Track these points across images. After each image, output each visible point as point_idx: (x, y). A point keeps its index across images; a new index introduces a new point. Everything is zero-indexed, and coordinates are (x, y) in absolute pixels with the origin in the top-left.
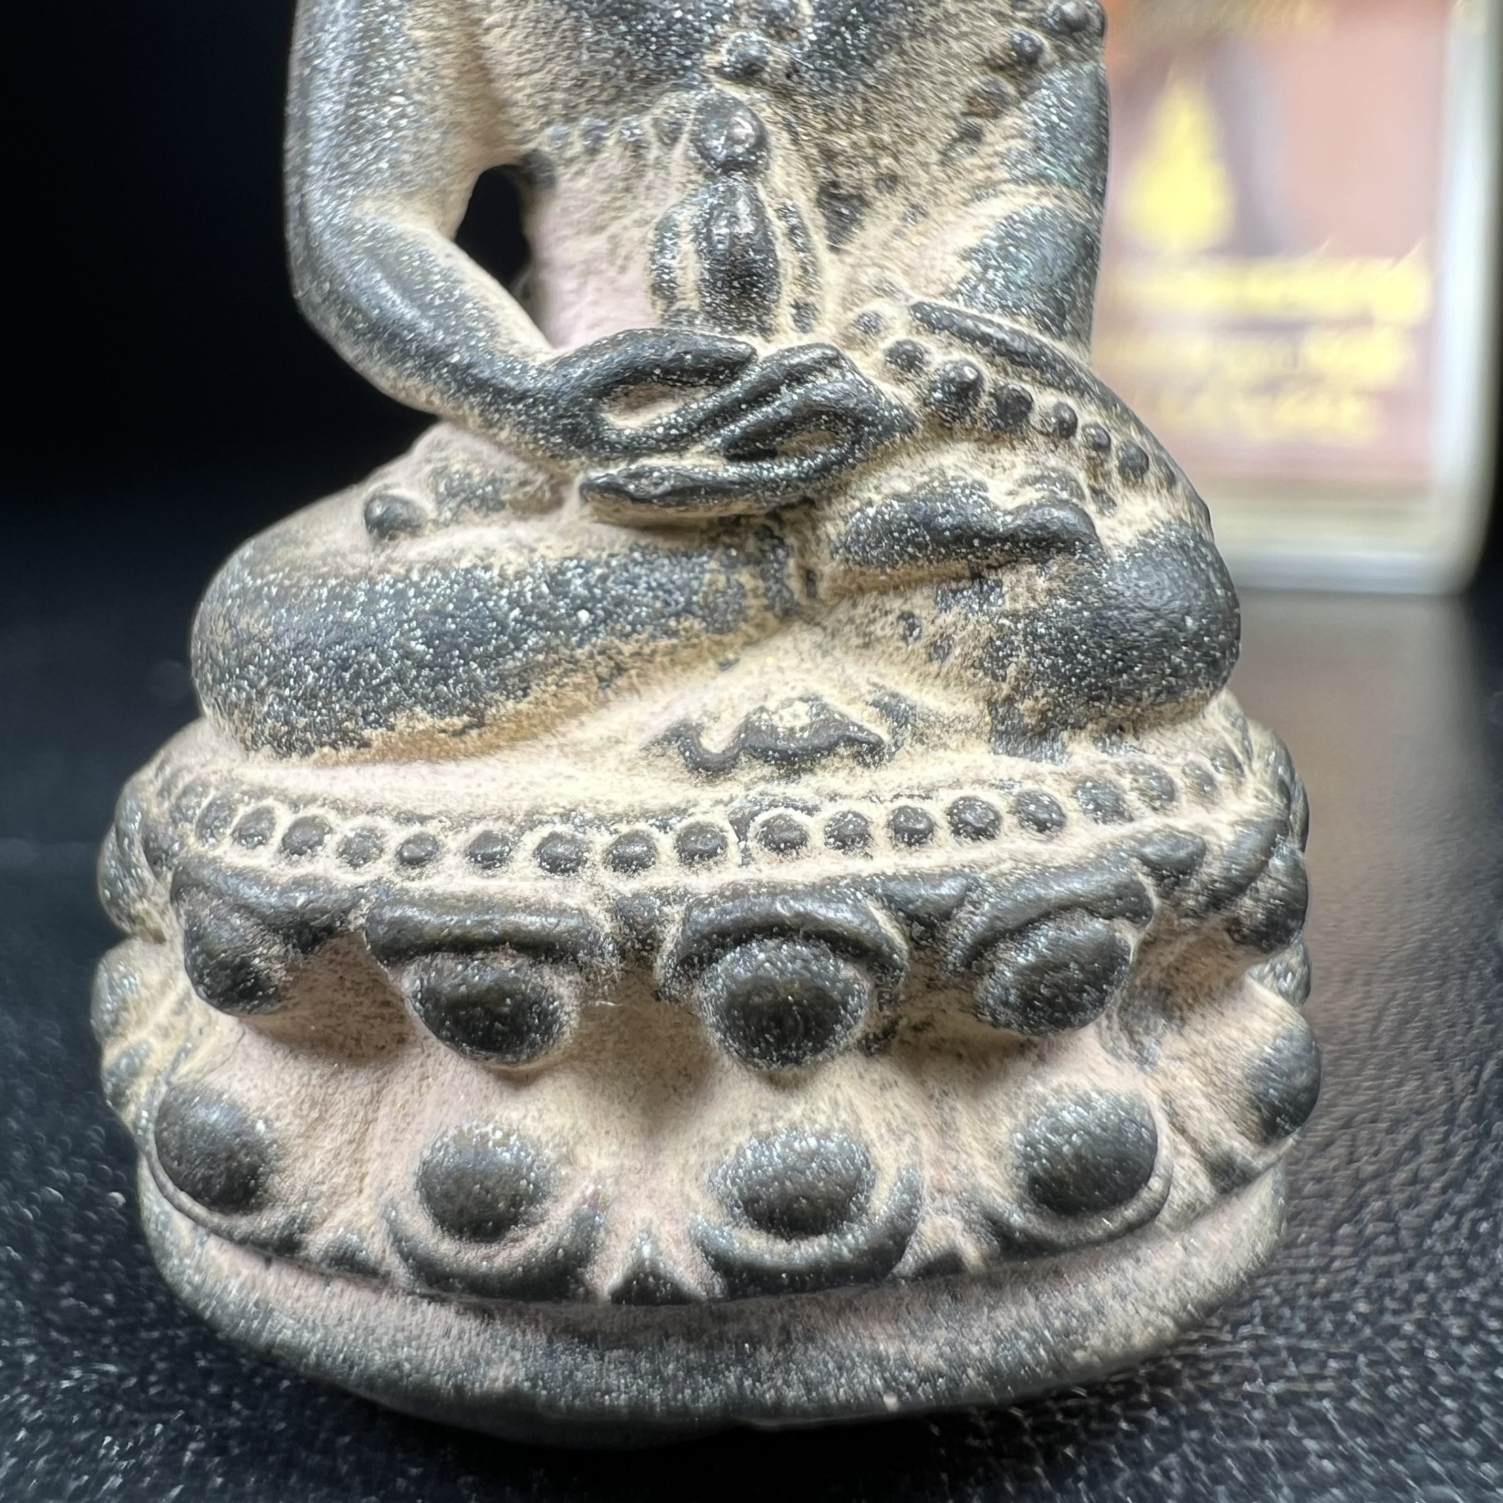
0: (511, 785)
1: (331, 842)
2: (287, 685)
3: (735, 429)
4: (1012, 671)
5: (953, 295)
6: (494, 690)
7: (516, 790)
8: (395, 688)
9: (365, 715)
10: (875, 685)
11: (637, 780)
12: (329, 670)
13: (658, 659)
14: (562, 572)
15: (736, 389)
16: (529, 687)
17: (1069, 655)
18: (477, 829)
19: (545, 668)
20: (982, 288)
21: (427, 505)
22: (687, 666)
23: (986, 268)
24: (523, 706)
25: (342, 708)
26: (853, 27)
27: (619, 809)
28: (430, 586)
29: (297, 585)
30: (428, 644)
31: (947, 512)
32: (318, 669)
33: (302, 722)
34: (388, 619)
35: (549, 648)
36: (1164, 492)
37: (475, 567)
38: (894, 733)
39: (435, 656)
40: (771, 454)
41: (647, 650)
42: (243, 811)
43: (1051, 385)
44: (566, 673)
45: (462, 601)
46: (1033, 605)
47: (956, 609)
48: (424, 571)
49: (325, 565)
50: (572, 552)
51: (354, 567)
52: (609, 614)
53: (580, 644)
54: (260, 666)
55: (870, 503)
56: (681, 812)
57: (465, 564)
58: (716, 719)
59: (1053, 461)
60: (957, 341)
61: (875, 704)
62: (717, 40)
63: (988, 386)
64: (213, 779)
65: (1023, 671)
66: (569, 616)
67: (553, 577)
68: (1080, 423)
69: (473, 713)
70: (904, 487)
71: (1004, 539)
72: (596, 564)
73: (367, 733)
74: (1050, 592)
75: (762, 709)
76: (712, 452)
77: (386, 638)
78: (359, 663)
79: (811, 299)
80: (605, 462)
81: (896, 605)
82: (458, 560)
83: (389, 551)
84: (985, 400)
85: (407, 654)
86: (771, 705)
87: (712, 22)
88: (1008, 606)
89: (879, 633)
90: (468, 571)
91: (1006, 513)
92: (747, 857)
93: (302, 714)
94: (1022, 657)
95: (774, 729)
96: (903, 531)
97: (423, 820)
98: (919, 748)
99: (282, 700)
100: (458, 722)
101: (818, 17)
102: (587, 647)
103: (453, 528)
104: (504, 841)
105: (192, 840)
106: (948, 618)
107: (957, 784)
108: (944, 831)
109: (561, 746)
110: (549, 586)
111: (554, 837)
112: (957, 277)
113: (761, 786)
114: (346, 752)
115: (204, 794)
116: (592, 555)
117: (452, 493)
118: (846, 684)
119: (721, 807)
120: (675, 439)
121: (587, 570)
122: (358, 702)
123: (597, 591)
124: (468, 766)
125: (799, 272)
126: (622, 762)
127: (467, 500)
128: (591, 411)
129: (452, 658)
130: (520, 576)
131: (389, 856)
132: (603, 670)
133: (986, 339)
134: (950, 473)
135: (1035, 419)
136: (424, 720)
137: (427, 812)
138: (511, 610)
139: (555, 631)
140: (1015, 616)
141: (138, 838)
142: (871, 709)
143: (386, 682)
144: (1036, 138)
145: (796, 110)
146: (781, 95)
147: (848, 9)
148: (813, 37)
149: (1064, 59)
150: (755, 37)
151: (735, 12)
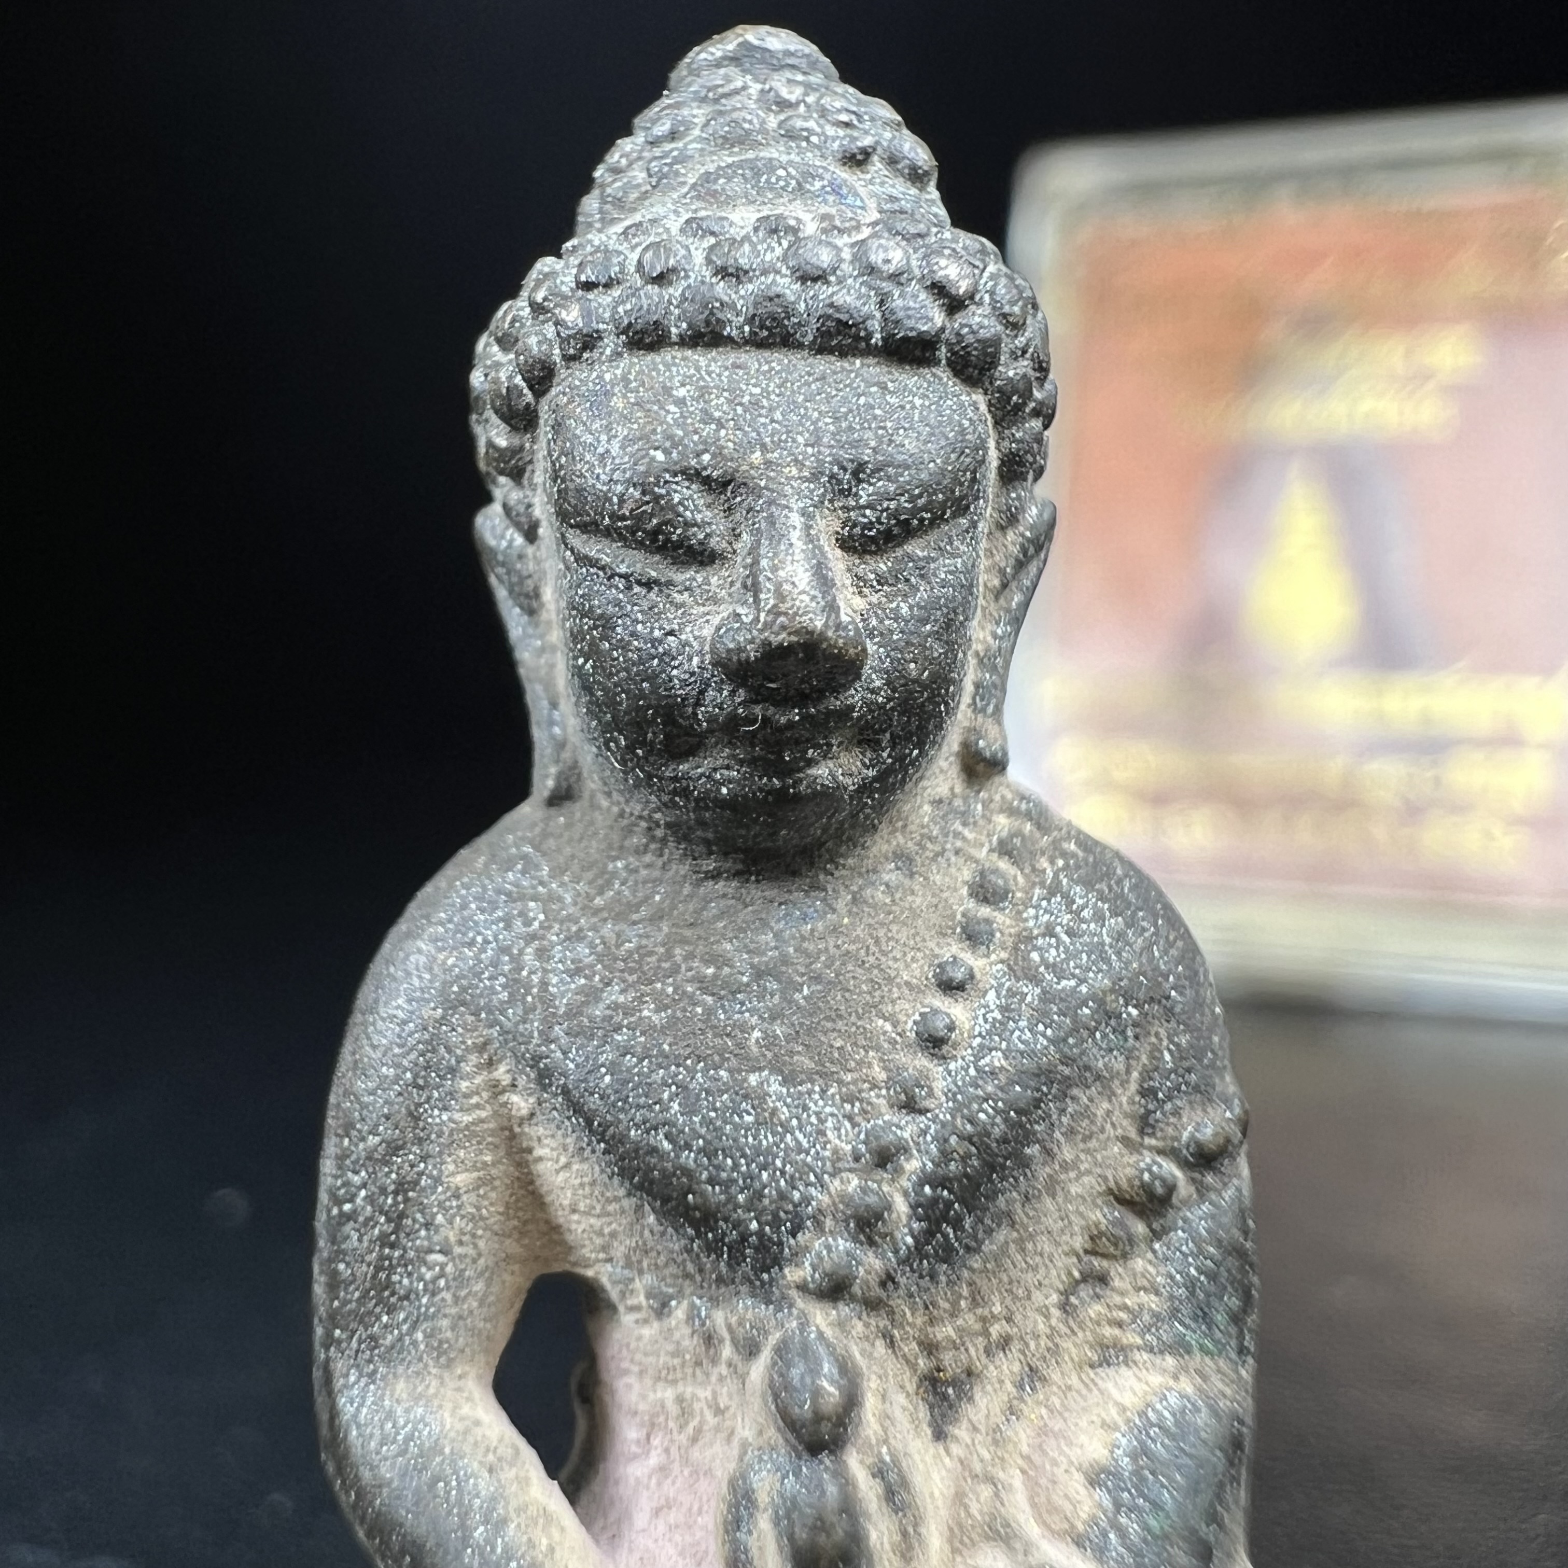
5: (1078, 1541)
20: (1113, 1536)
26: (957, 1222)
62: (799, 1253)
87: (794, 1233)
101: (915, 1216)
112: (1084, 1512)
125: (898, 1537)
144: (1172, 1297)
145: (891, 1313)
146: (872, 1305)
147: (949, 1205)
148: (909, 1240)
149: (1202, 1190)
150: (843, 1244)
151: (819, 1217)
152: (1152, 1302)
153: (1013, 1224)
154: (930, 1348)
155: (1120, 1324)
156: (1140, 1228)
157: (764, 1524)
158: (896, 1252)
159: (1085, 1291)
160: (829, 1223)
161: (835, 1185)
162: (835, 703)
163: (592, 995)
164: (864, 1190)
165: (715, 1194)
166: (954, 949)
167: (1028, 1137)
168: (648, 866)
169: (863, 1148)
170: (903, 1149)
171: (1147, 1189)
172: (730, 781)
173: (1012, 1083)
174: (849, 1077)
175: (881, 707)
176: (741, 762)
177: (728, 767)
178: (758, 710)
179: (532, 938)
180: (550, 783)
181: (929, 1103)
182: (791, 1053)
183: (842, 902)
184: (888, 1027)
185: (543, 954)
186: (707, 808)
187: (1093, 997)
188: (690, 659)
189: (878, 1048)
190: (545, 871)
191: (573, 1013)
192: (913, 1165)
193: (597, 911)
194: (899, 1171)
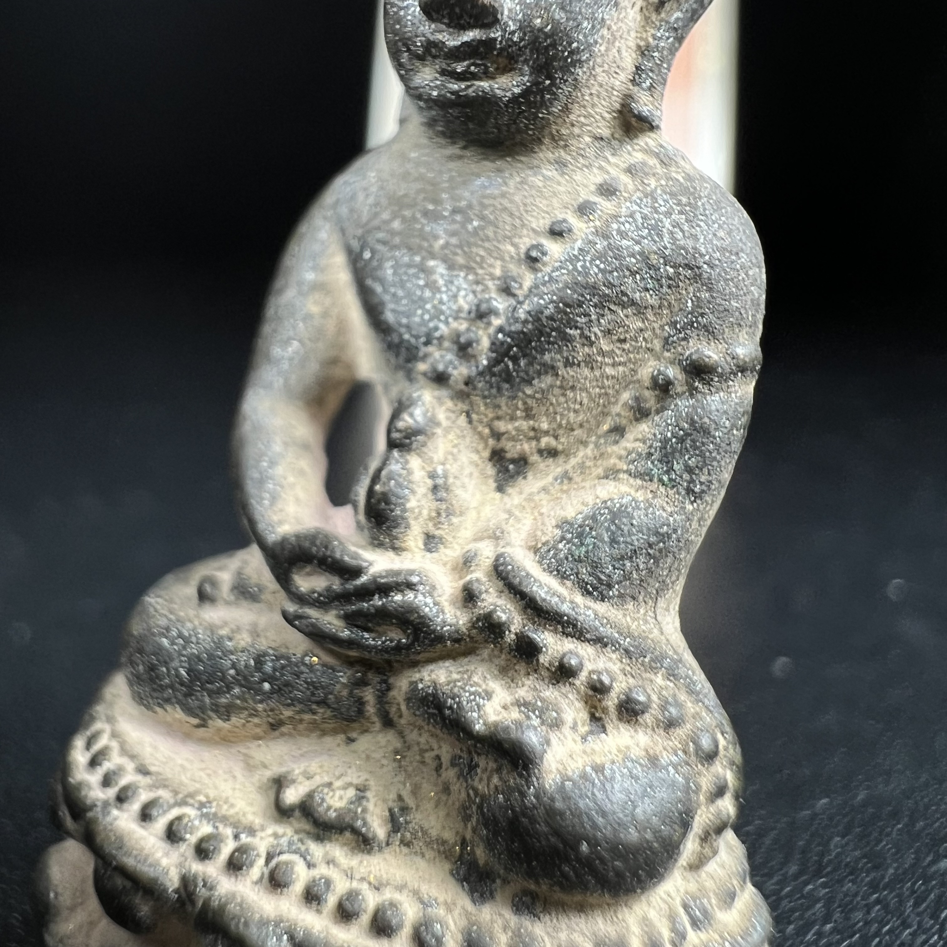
3: (350, 609)
5: (536, 552)
6: (212, 710)
9: (156, 698)
13: (305, 724)
14: (265, 656)
16: (230, 716)
19: (240, 709)
20: (551, 554)
21: (225, 587)
22: (326, 733)
23: (562, 540)
24: (226, 725)
26: (515, 359)
37: (226, 636)
38: (388, 835)
41: (298, 717)
43: (573, 636)
44: (250, 715)
45: (211, 655)
46: (486, 790)
47: (456, 769)
48: (205, 629)
50: (274, 645)
52: (280, 689)
55: (422, 681)
56: (252, 831)
57: (224, 632)
60: (506, 591)
61: (390, 810)
62: (426, 356)
63: (514, 628)
67: (259, 656)
69: (201, 719)
70: (442, 679)
71: (476, 740)
73: (156, 708)
74: (496, 788)
75: (330, 785)
76: (339, 617)
79: (441, 533)
81: (436, 748)
84: (510, 637)
85: (178, 675)
87: (426, 344)
88: (476, 784)
89: (427, 760)
91: (486, 723)
92: (259, 882)
95: (323, 801)
96: (429, 707)
98: (403, 849)
100: (194, 721)
102: (264, 705)
103: (232, 606)
104: (161, 808)
106: (452, 772)
107: (401, 888)
108: (364, 921)
110: (254, 662)
111: (179, 818)
112: (545, 539)
117: (238, 588)
119: (272, 839)
121: (277, 659)
122: (154, 690)
123: (278, 674)
125: (434, 514)
127: (243, 593)
128: (288, 573)
129: (196, 686)
130: (244, 650)
132: (272, 721)
133: (524, 596)
134: (475, 678)
135: (543, 659)
136: (180, 714)
138: (231, 669)
140: (476, 792)
142: (385, 811)
143: (166, 685)
146: (461, 395)
147: (511, 347)
148: (485, 362)
149: (692, 391)
150: (450, 356)
151: (441, 339)
152: (640, 447)
153: (557, 375)
155: (621, 458)
159: (609, 439)
160: (445, 345)
166: (568, 215)
169: (474, 308)
170: (495, 312)
172: (437, 87)
173: (566, 287)
175: (516, 44)
181: (517, 292)
183: (514, 181)
186: (431, 107)
187: (641, 253)
194: (489, 324)
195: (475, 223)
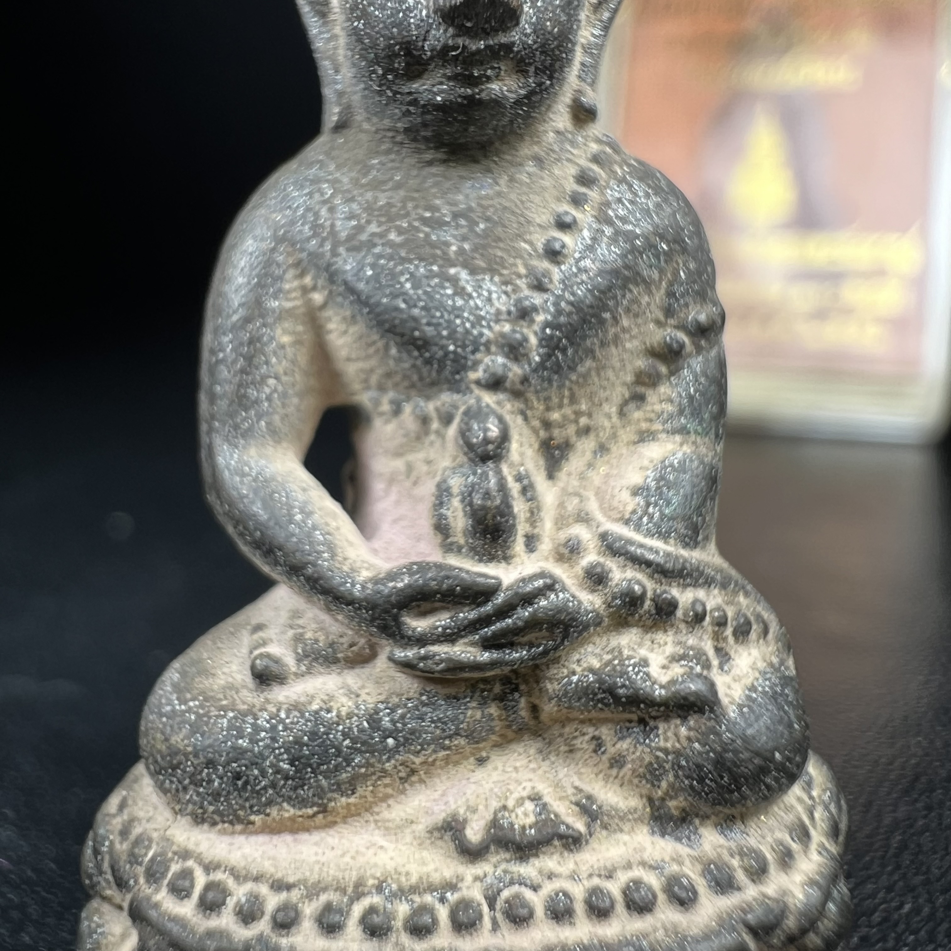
0: (343, 855)
1: (231, 902)
2: (202, 785)
3: (488, 631)
4: (664, 784)
5: (627, 522)
6: (333, 791)
7: (347, 859)
8: (270, 791)
9: (251, 807)
10: (576, 788)
11: (425, 854)
12: (228, 779)
13: (438, 763)
14: (377, 713)
15: (488, 608)
16: (355, 789)
17: (701, 780)
18: (324, 898)
19: (366, 777)
20: (645, 519)
21: (290, 661)
22: (457, 763)
23: (648, 505)
24: (352, 800)
25: (237, 803)
26: (564, 351)
27: (414, 880)
28: (292, 723)
29: (207, 715)
30: (292, 765)
31: (623, 686)
32: (221, 778)
33: (211, 808)
34: (267, 747)
35: (368, 765)
36: (761, 641)
37: (321, 709)
38: (588, 826)
39: (296, 772)
40: (512, 645)
41: (430, 760)
42: (175, 868)
43: (690, 585)
44: (379, 778)
45: (314, 735)
46: (677, 745)
47: (628, 740)
48: (288, 712)
49: (226, 698)
50: (382, 698)
51: (244, 703)
52: (406, 739)
53: (388, 760)
54: (184, 771)
55: (574, 673)
56: (453, 887)
57: (315, 707)
58: (474, 811)
59: (691, 641)
60: (630, 564)
61: (577, 804)
62: (476, 364)
63: (649, 594)
64: (155, 835)
65: (671, 786)
66: (381, 742)
67: (371, 716)
68: (708, 608)
69: (319, 805)
70: (596, 664)
71: (659, 705)
72: (398, 706)
73: (252, 818)
74: (689, 739)
75: (505, 808)
76: (473, 644)
77: (264, 759)
78: (248, 776)
79: (536, 531)
80: (404, 647)
81: (591, 731)
82: (310, 703)
83: (265, 693)
84: (648, 604)
85: (278, 771)
86: (511, 803)
87: (473, 352)
88: (662, 744)
89: (579, 746)
90: (317, 712)
91: (662, 687)
92: (495, 926)
93: (210, 804)
94: (671, 778)
95: (512, 824)
96: (595, 694)
97: (289, 887)
98: (604, 833)
99: (198, 794)
100: (310, 811)
101: (540, 345)
102: (393, 762)
103: (307, 677)
104: (340, 911)
105: (142, 880)
106: (624, 745)
107: (629, 866)
108: (620, 908)
109: (376, 822)
110: (368, 723)
111: (372, 910)
112: (630, 508)
113: (504, 866)
114: (239, 827)
115: (148, 848)
116: (396, 700)
117: (306, 656)
118: (557, 785)
119: (478, 884)
120: (450, 635)
121: (393, 710)
122: (247, 800)
123: (399, 725)
124: (316, 836)
125: (528, 515)
126: (415, 838)
127: (316, 659)
128: (396, 618)
129: (307, 773)
130: (350, 716)
131: (267, 917)
132: (402, 774)
133: (648, 564)
134: (626, 652)
135: (679, 613)
136: (289, 811)
137: (291, 879)
138: (344, 740)
139: (372, 752)
140: (666, 751)
141: (107, 858)
142: (573, 807)
143: (265, 788)
144: (680, 404)
145: (526, 401)
146: (517, 394)
147: (560, 340)
148: (537, 359)
149: (699, 349)
150: (500, 360)
151: (487, 344)
152: (669, 408)
153: (594, 358)
154: (547, 425)
155: (651, 420)
156: (663, 369)
157: (456, 502)
158: (530, 364)
159: (632, 406)
160: (493, 349)
161: (497, 328)
162: (503, 39)
163: (359, 229)
164: (514, 331)
165: (430, 331)
166: (565, 207)
167: (605, 308)
168: (393, 161)
169: (512, 308)
170: (535, 309)
171: (669, 347)
172: (442, 92)
173: (596, 276)
174: (505, 272)
175: (530, 46)
176: (449, 78)
177: (441, 83)
178: (460, 41)
179: (325, 202)
180: (335, 118)
181: (550, 286)
182: (473, 258)
183: (503, 180)
184: (527, 247)
185: (332, 210)
186: (429, 112)
187: (643, 235)
188: (421, 11)
189: (521, 257)
190: (332, 167)
191: (350, 238)
192: (540, 318)
193: (363, 186)
194: (532, 321)
195: (482, 226)
